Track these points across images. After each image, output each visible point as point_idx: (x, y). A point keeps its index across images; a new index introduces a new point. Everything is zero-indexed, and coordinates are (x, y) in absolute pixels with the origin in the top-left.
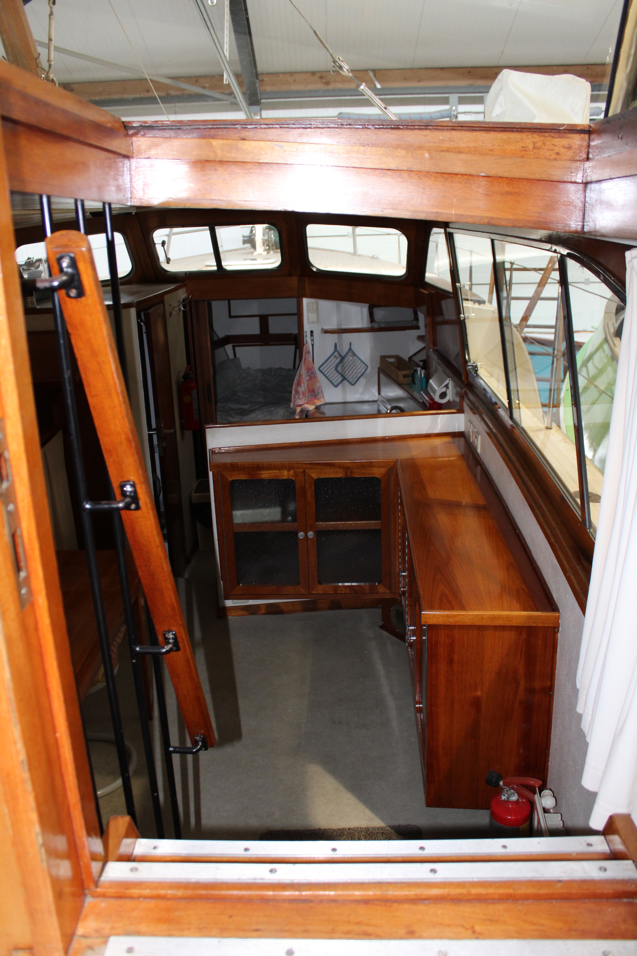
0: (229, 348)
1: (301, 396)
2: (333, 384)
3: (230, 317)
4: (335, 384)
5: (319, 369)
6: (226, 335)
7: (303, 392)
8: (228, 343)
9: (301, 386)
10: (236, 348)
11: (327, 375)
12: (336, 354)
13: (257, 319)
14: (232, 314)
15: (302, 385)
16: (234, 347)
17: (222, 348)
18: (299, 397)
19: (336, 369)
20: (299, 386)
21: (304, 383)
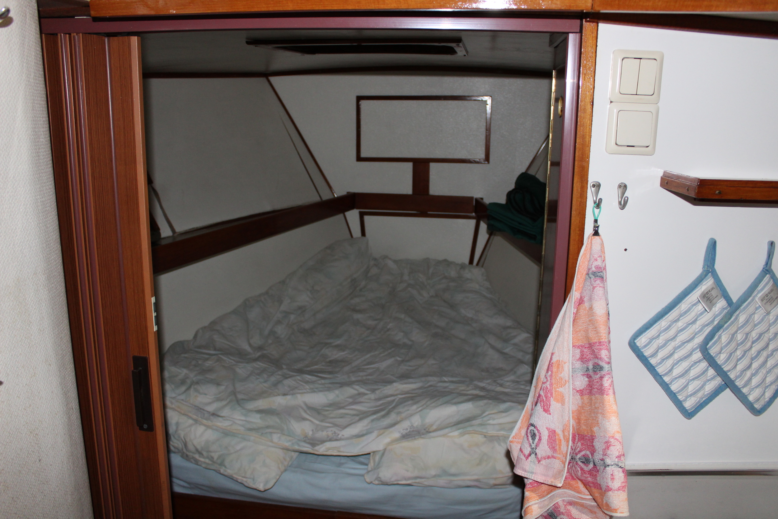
0: (353, 215)
1: (543, 449)
2: (679, 404)
3: (359, 159)
4: (688, 404)
5: (633, 345)
6: (348, 193)
7: (552, 433)
8: (351, 207)
9: (546, 411)
10: (367, 218)
11: (660, 370)
12: (708, 283)
13: (409, 166)
14: (363, 155)
15: (554, 405)
16: (362, 215)
17: (341, 216)
18: (533, 452)
19: (704, 348)
20: (539, 408)
21: (561, 400)
